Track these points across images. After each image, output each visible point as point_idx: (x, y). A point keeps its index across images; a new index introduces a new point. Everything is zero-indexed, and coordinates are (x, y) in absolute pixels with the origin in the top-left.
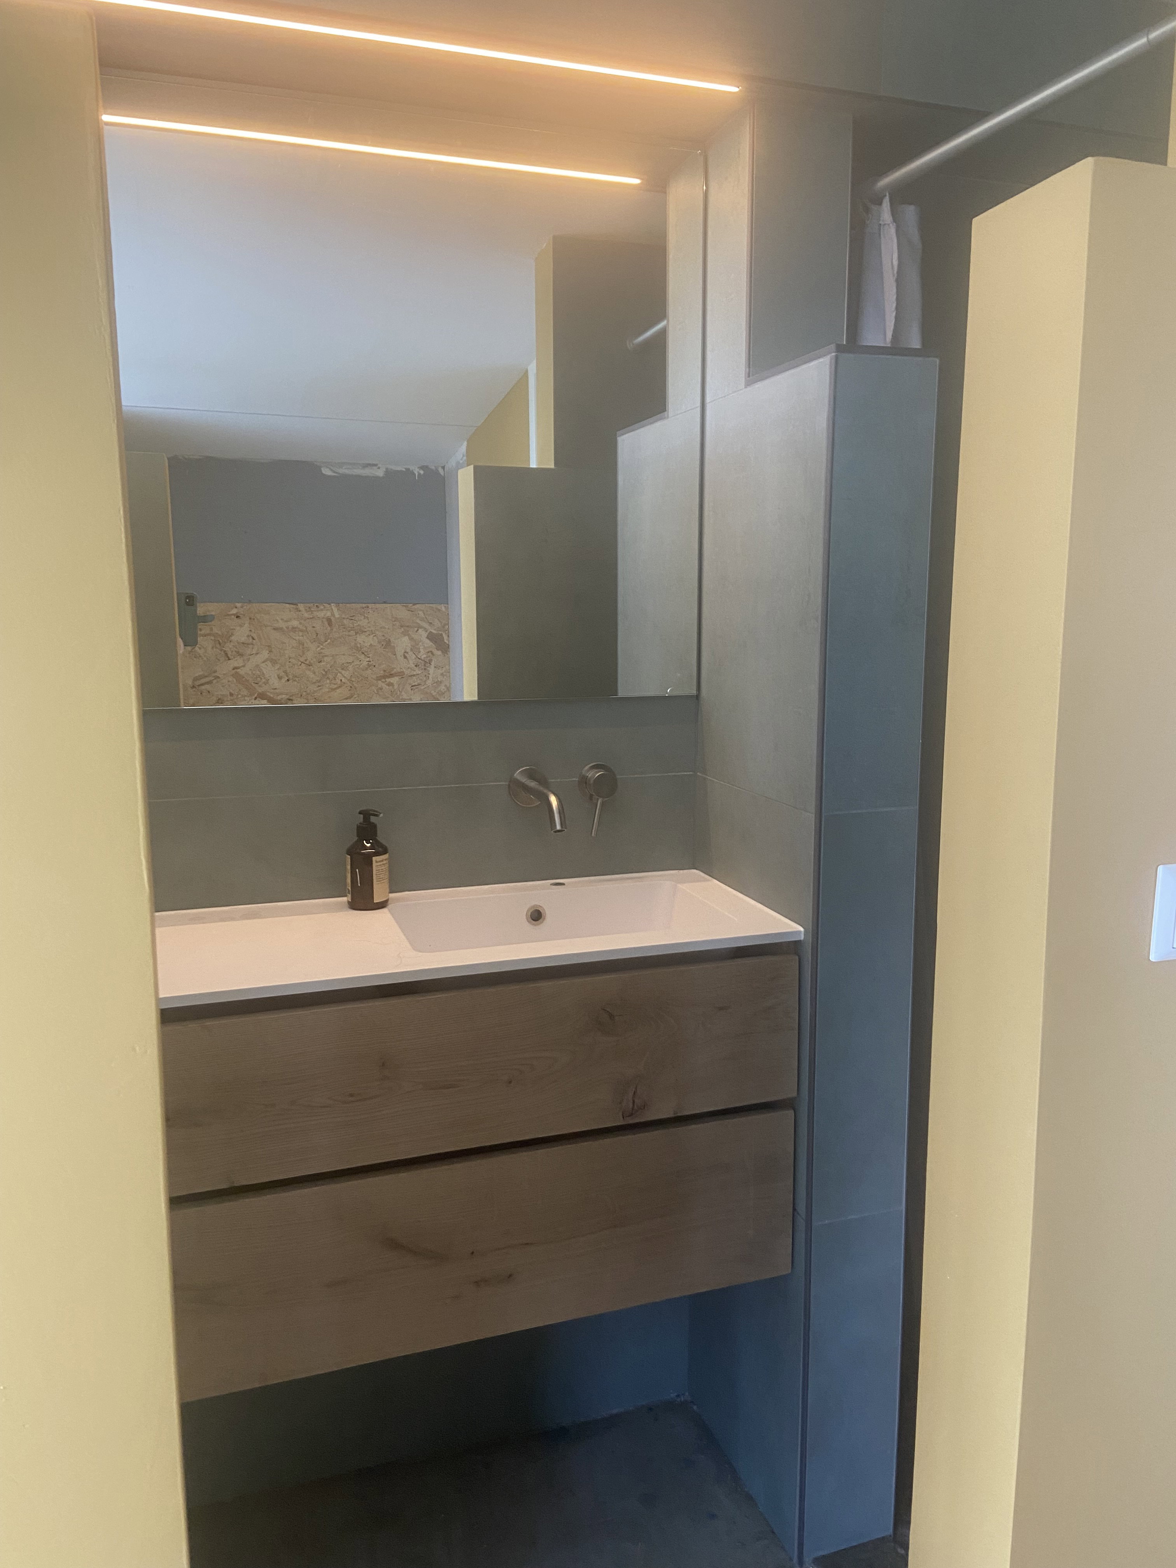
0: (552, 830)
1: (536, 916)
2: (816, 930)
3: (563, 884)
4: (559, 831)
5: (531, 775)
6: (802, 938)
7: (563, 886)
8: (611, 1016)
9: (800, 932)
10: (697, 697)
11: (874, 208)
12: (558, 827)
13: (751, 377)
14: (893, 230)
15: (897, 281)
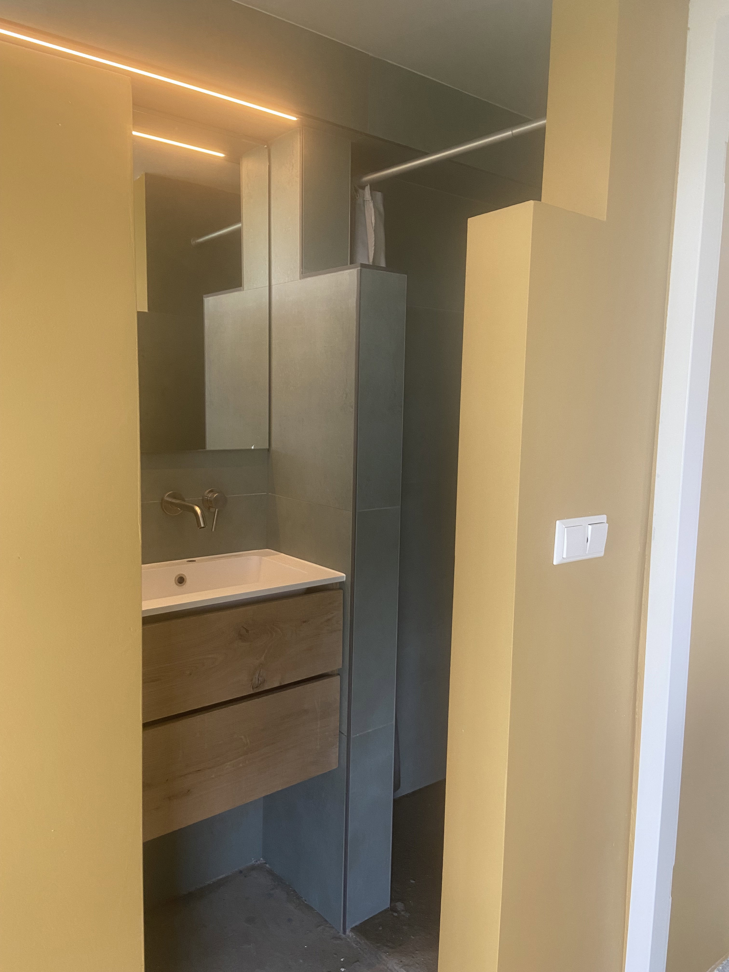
0: (198, 527)
1: (181, 580)
2: (353, 576)
3: (194, 561)
4: (203, 527)
5: (174, 496)
6: (345, 579)
7: (194, 562)
8: (247, 631)
9: (343, 577)
10: (269, 450)
11: (360, 191)
12: (202, 526)
13: (303, 275)
14: (371, 205)
15: (374, 230)
